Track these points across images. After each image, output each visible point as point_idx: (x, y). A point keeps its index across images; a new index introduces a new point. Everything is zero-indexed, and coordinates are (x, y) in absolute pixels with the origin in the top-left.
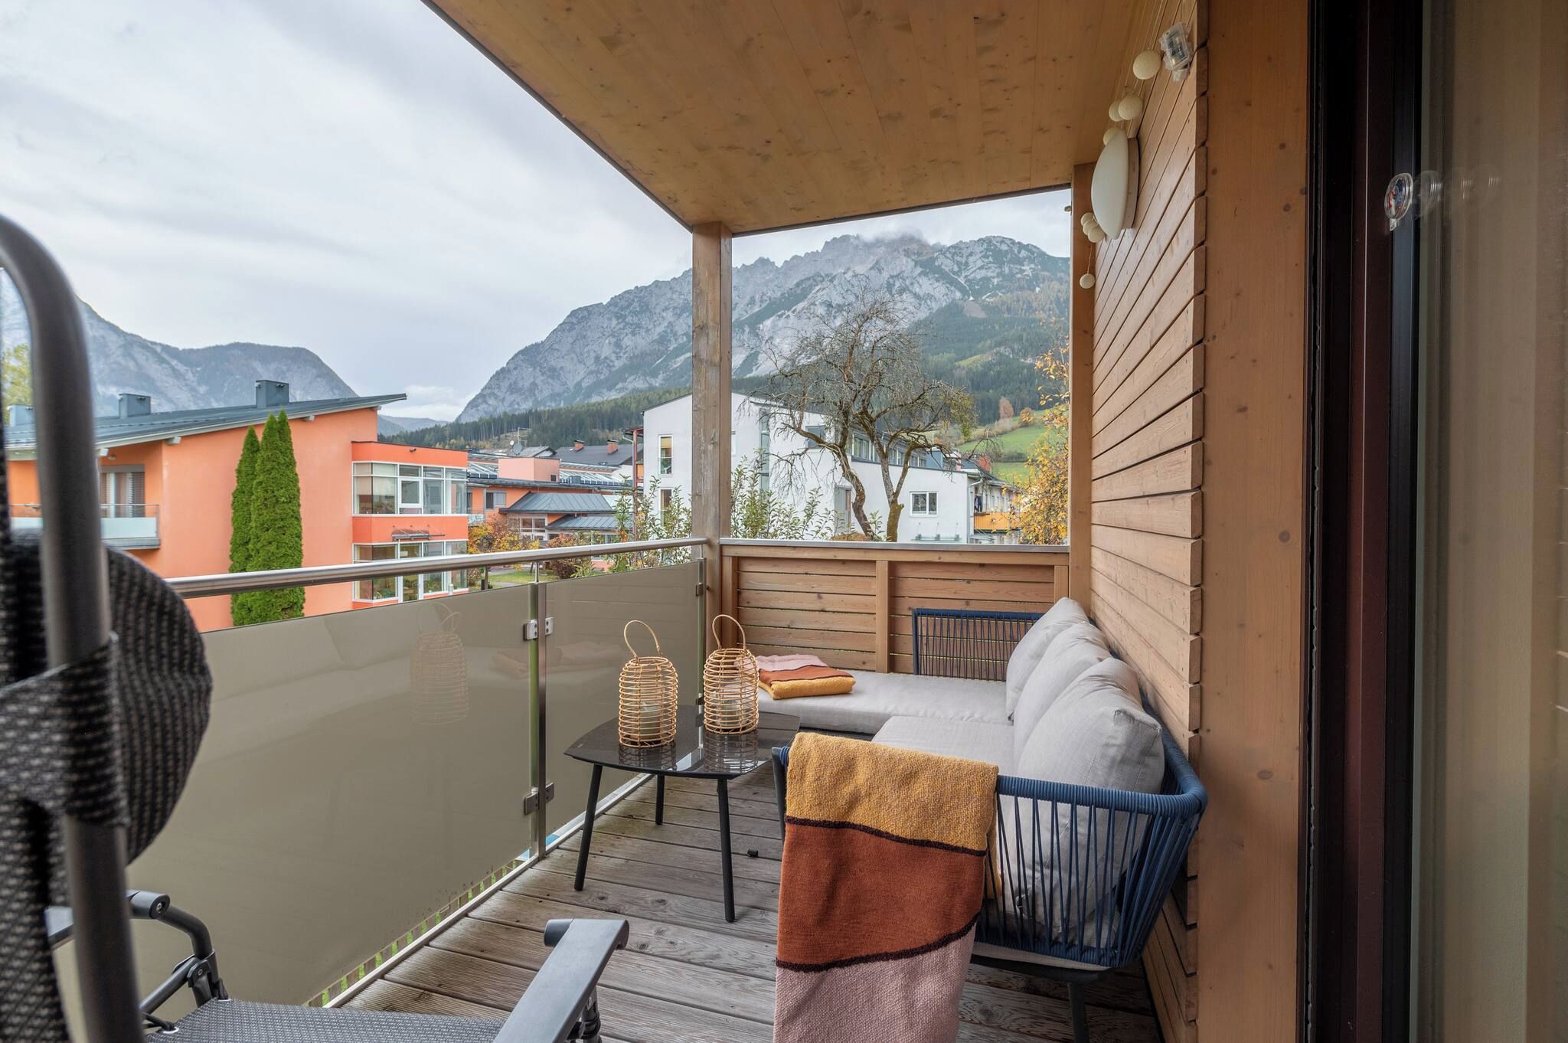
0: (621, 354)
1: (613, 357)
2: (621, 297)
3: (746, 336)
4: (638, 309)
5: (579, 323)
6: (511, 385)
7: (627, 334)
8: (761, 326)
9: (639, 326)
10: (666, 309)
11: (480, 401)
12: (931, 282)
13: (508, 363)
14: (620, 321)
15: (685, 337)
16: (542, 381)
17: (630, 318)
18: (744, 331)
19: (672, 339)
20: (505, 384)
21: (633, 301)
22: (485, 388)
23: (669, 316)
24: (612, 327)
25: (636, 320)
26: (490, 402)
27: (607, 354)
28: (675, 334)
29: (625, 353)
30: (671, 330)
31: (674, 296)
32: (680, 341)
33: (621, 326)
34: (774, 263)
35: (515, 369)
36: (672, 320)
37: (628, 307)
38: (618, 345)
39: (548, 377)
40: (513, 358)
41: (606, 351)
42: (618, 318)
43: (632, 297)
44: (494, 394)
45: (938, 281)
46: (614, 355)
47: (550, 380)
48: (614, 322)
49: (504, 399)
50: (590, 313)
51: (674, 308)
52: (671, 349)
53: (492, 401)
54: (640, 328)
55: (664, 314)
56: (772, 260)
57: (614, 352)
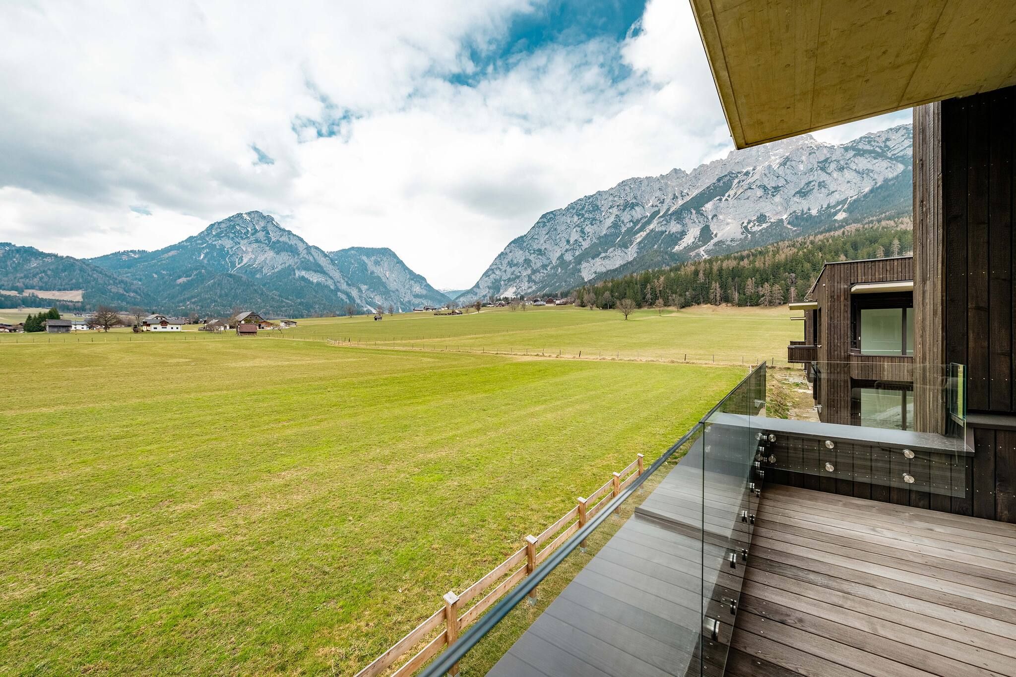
0: (586, 238)
1: (581, 240)
2: (576, 203)
3: (694, 216)
4: (591, 209)
5: (548, 222)
6: (509, 262)
7: (587, 225)
8: (703, 208)
9: (594, 219)
10: (611, 207)
11: (490, 272)
12: (869, 160)
13: (505, 249)
14: (580, 217)
15: (631, 223)
16: (534, 257)
17: (587, 215)
18: (691, 213)
19: (622, 225)
20: (505, 262)
21: (585, 204)
22: (493, 264)
23: (615, 211)
24: (575, 222)
25: (591, 216)
26: (497, 273)
27: (576, 238)
28: (623, 222)
29: (588, 237)
30: (619, 220)
31: (616, 199)
32: (628, 225)
33: (582, 220)
34: (685, 171)
35: (511, 252)
36: (618, 213)
37: (583, 209)
38: (582, 232)
39: (538, 255)
40: (508, 246)
41: (574, 236)
42: (578, 216)
43: (583, 203)
44: (499, 268)
45: (875, 158)
46: (581, 238)
47: (539, 256)
48: (576, 218)
49: (505, 271)
50: (555, 215)
51: (618, 206)
52: (623, 231)
53: (498, 272)
54: (596, 220)
55: (611, 210)
56: (683, 170)
57: (581, 237)
